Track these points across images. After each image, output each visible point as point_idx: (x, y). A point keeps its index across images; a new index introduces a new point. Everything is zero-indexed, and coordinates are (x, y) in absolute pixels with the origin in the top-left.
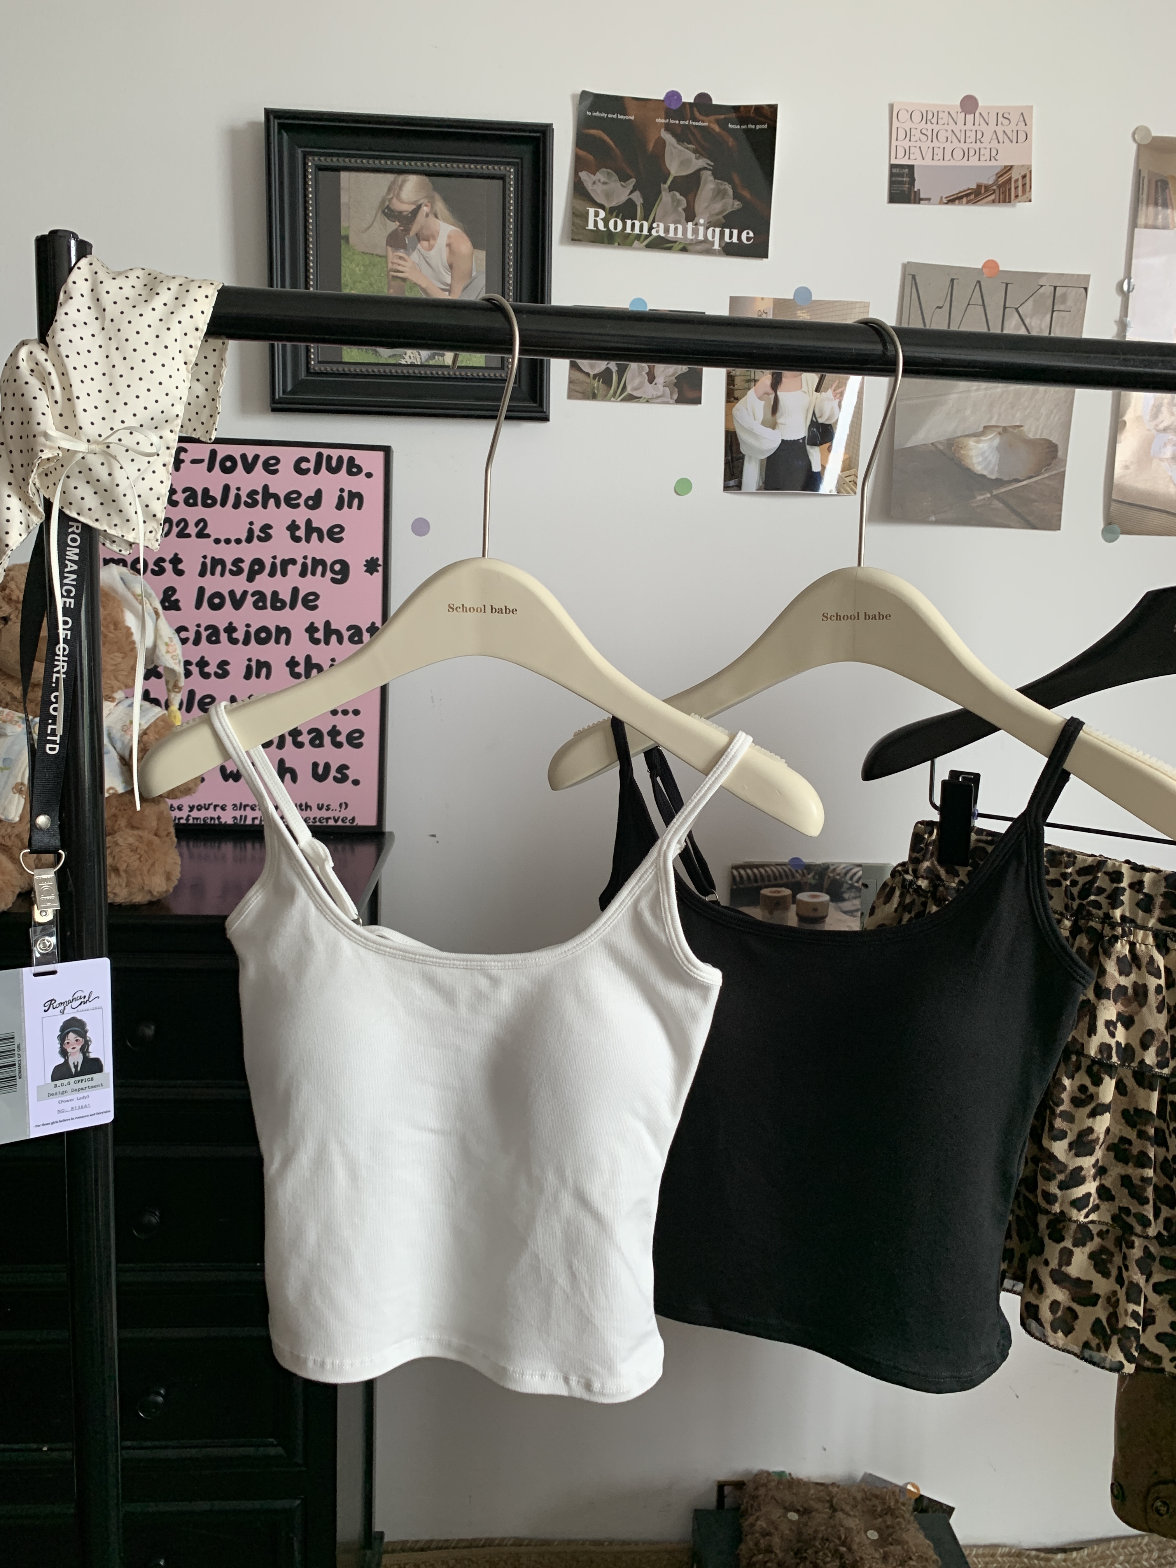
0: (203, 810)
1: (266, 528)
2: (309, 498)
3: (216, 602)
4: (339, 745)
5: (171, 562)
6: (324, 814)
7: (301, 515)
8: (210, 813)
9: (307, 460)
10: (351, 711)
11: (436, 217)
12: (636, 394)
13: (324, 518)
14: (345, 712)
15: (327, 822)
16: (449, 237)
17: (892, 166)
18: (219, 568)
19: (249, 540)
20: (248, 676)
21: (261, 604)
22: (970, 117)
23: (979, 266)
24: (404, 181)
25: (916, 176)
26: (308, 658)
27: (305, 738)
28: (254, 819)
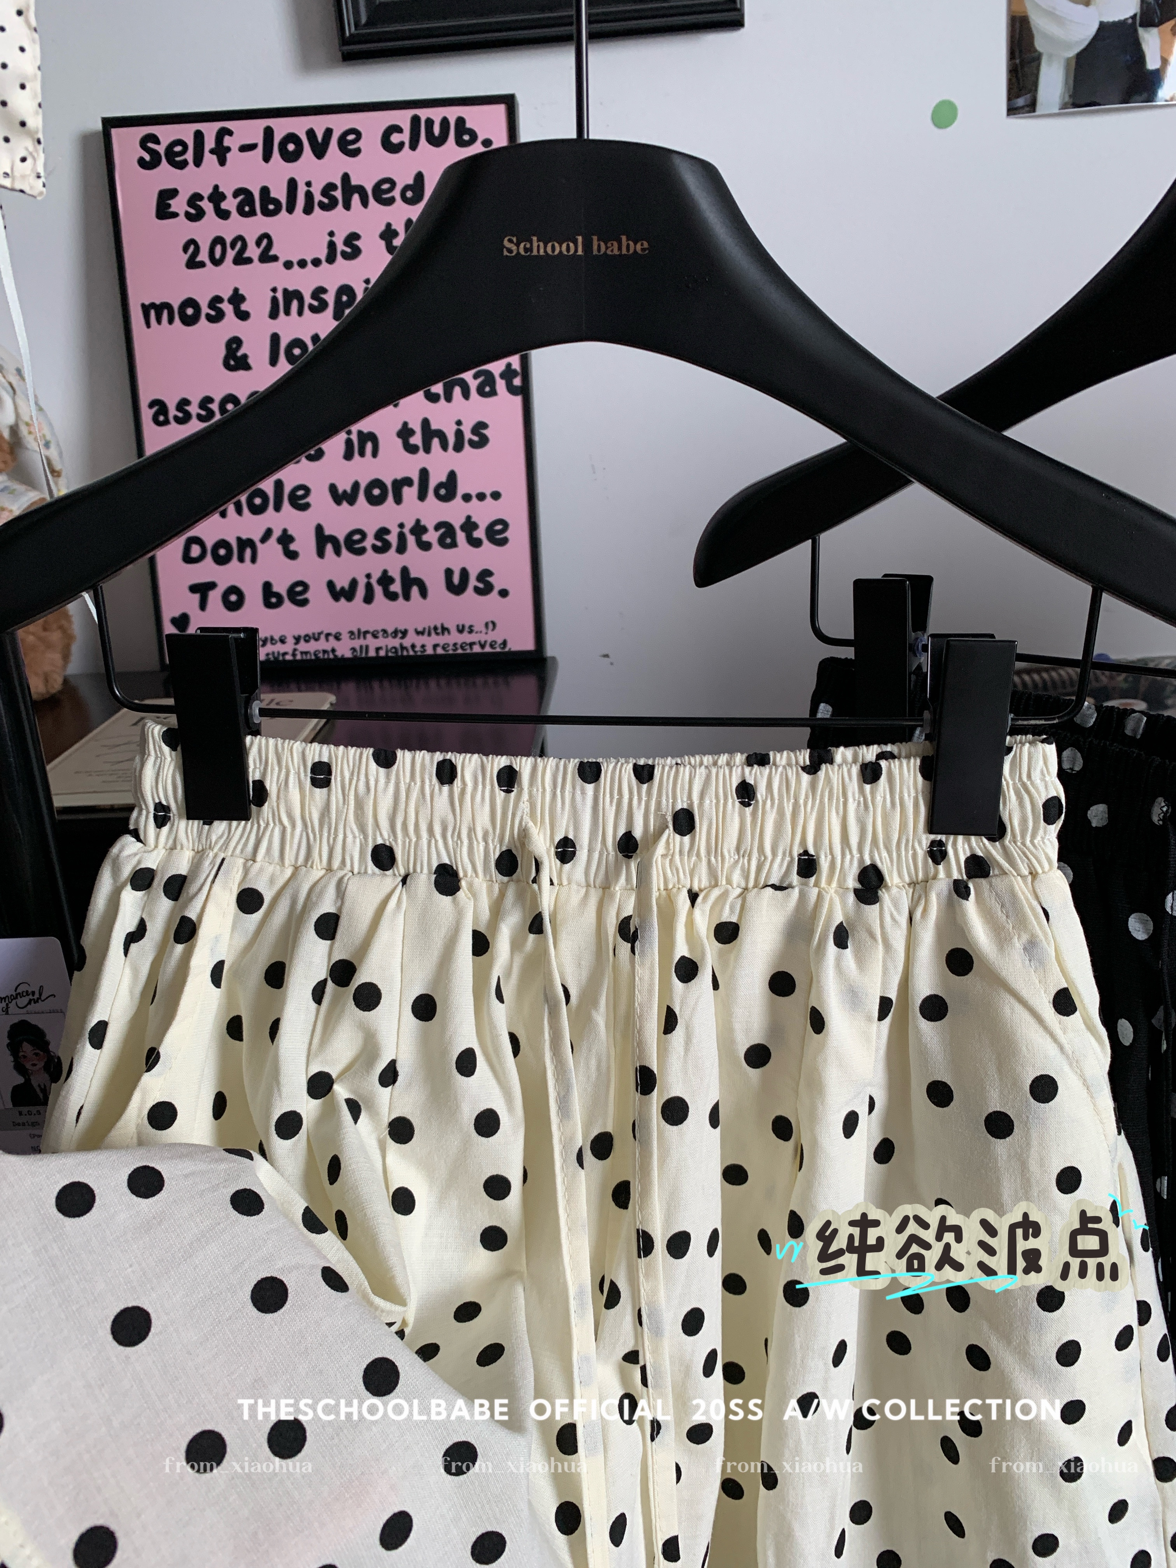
0: (312, 641)
1: (352, 238)
2: (406, 187)
3: (296, 354)
4: (476, 543)
5: (230, 301)
6: (467, 638)
7: (398, 214)
8: (322, 645)
9: (397, 129)
10: (488, 493)
14: (481, 497)
15: (471, 648)
18: (295, 304)
19: (331, 259)
20: (348, 455)
26: (426, 423)
27: (431, 536)
28: (378, 649)
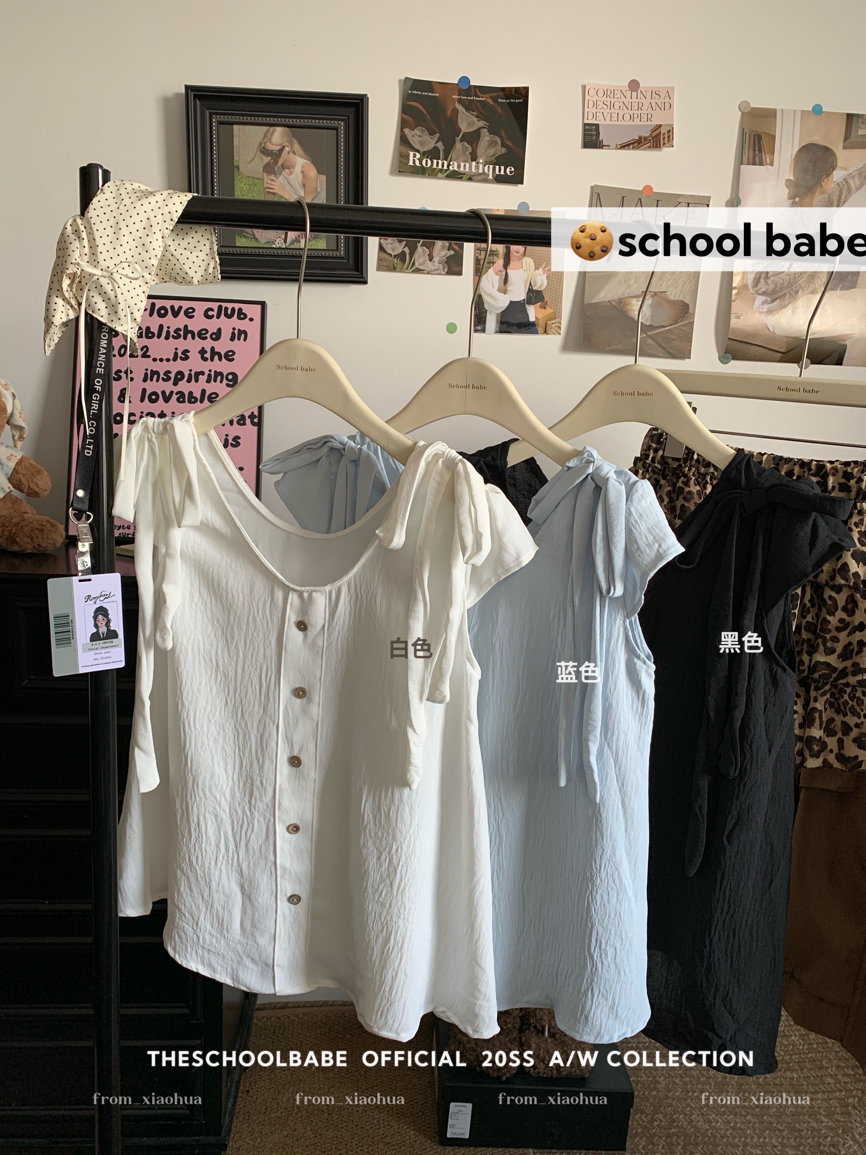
1: (186, 352)
2: (213, 334)
3: (153, 398)
5: (126, 372)
7: (208, 344)
9: (212, 310)
11: (294, 154)
12: (421, 268)
13: (223, 346)
16: (303, 167)
17: (585, 125)
18: (155, 377)
19: (175, 359)
21: (181, 400)
22: (634, 94)
23: (641, 189)
24: (274, 131)
25: (600, 131)
